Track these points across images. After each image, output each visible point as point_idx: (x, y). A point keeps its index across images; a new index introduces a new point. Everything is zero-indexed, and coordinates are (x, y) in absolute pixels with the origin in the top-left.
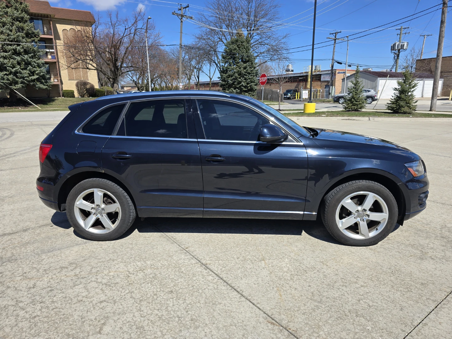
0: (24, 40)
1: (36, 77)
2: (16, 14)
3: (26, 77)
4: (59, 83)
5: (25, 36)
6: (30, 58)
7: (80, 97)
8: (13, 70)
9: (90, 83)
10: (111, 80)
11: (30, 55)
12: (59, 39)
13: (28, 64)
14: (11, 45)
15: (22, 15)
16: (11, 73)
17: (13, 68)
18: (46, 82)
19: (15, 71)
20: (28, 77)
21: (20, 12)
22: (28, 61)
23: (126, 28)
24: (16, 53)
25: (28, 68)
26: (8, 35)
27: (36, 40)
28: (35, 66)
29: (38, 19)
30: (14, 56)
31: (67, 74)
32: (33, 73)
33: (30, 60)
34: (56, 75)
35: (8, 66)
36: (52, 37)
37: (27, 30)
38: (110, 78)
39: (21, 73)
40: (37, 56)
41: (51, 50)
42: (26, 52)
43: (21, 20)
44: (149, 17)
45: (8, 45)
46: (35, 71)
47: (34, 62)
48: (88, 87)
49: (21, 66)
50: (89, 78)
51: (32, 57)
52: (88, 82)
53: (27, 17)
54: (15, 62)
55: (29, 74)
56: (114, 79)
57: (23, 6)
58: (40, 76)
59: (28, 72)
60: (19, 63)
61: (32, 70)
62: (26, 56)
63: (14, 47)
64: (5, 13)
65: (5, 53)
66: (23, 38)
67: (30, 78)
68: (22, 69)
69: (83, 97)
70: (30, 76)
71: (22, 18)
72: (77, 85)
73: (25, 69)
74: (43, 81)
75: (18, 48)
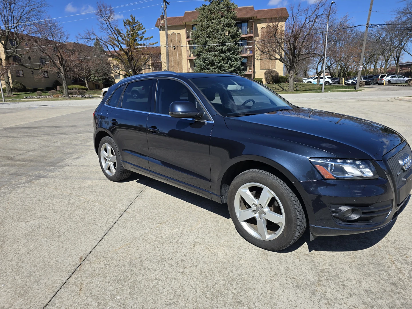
0: (229, 41)
1: (233, 69)
2: (227, 21)
3: (226, 70)
4: (252, 73)
5: (230, 37)
6: (231, 54)
7: (266, 84)
8: (219, 65)
9: (276, 72)
10: (288, 67)
11: (231, 52)
12: (258, 36)
13: (229, 59)
14: (219, 46)
15: (230, 22)
16: (217, 67)
17: (219, 63)
18: (240, 73)
19: (220, 65)
20: (228, 69)
21: (229, 19)
22: (229, 57)
23: (307, 17)
24: (223, 52)
25: (229, 63)
26: (219, 38)
27: (238, 39)
28: (234, 61)
29: (245, 23)
30: (221, 54)
31: (260, 65)
32: (231, 66)
33: (230, 56)
34: (250, 67)
35: (216, 62)
36: (252, 35)
37: (232, 32)
38: (288, 66)
39: (224, 67)
40: (236, 53)
41: (250, 47)
42: (229, 50)
43: (229, 25)
44: (333, 2)
45: (218, 46)
46: (233, 65)
47: (234, 57)
48: (274, 74)
49: (224, 62)
50: (276, 67)
51: (233, 54)
52: (275, 71)
53: (234, 22)
54: (221, 59)
55: (229, 67)
56: (290, 66)
57: (232, 14)
58: (236, 68)
59: (228, 65)
60: (223, 59)
61: (232, 64)
62: (228, 53)
63: (221, 47)
64: (219, 22)
65: (215, 53)
66: (228, 39)
67: (229, 70)
68: (225, 64)
69: (269, 84)
70: (229, 68)
71: (230, 24)
72: (265, 74)
73: (227, 63)
74: (238, 72)
75: (224, 47)
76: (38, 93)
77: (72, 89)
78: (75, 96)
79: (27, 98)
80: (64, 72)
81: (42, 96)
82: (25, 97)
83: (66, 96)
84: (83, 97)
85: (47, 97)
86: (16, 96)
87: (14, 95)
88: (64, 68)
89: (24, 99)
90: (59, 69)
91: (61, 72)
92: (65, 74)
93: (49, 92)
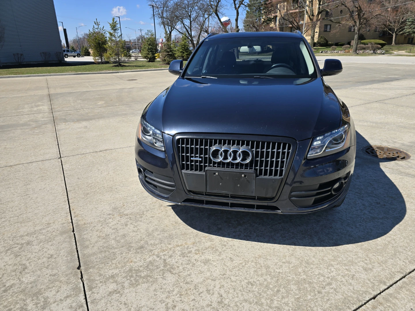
76: (332, 48)
77: (367, 44)
78: (366, 51)
79: (322, 52)
80: (359, 25)
81: (335, 51)
82: (320, 52)
83: (353, 52)
84: (375, 53)
85: (340, 52)
86: (316, 50)
87: (314, 49)
88: (360, 20)
89: (320, 53)
90: (355, 22)
91: (356, 25)
92: (359, 28)
93: (343, 47)
